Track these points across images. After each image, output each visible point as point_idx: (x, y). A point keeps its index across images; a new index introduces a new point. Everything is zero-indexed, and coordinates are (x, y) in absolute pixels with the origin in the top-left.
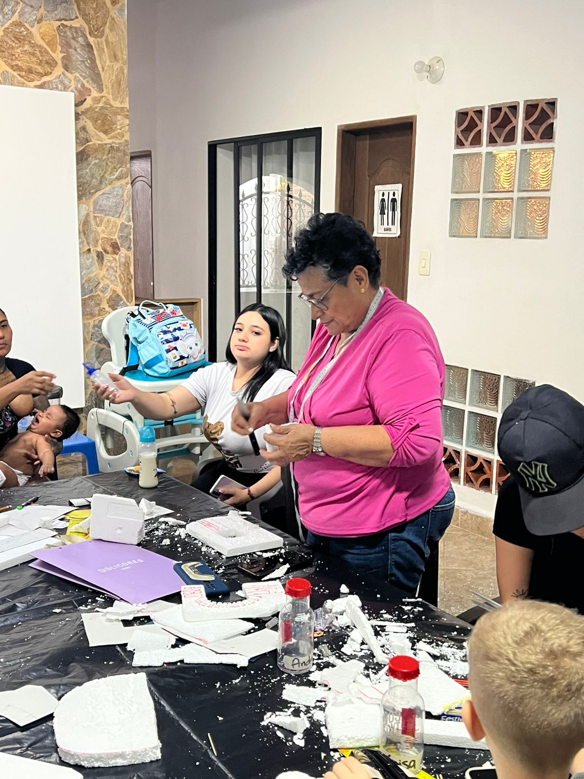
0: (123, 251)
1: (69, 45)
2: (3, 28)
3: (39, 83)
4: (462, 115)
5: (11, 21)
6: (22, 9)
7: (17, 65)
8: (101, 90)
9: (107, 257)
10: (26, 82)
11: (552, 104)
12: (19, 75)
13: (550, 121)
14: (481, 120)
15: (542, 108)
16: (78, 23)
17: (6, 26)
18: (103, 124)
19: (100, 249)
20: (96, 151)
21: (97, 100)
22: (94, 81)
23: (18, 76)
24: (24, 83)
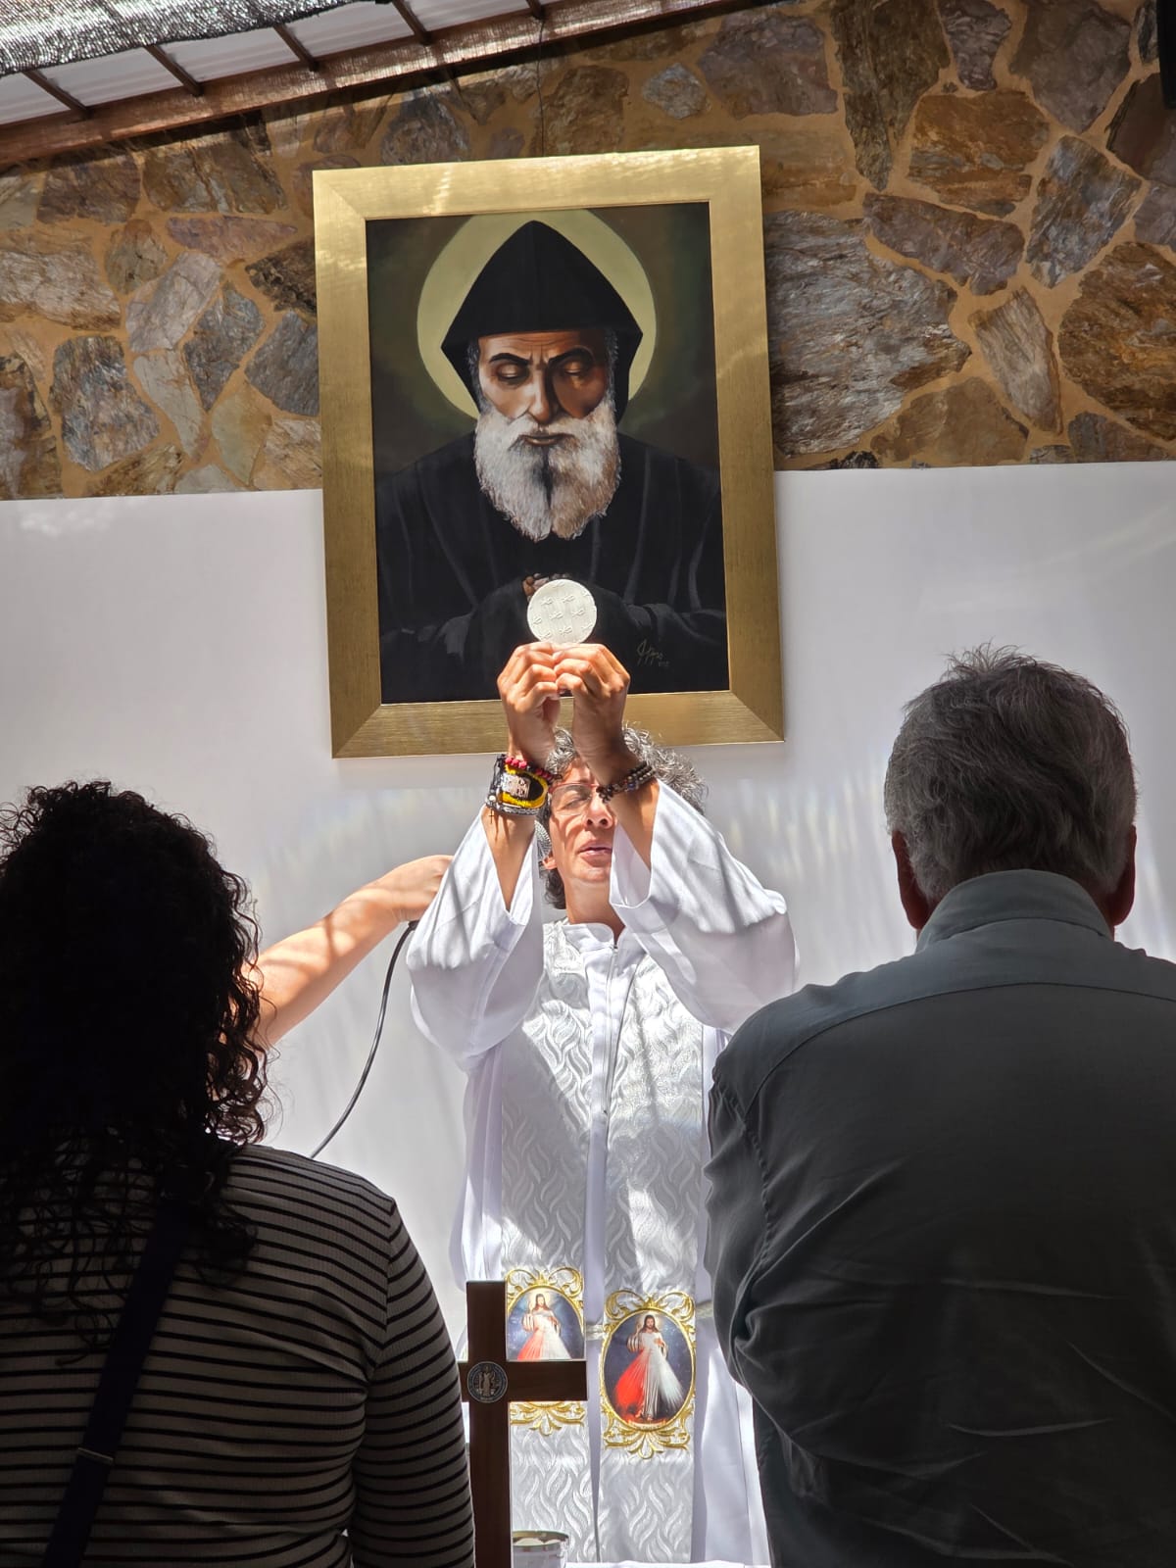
2: (1081, 275)
5: (1108, 250)
6: (1149, 203)
7: (1127, 390)
10: (1159, 442)
12: (1132, 420)
17: (1090, 266)
23: (1127, 425)
24: (1151, 447)
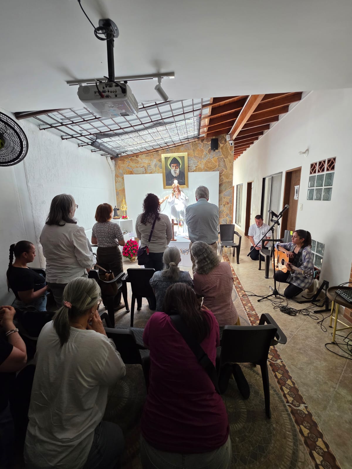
0: (230, 204)
1: (220, 161)
3: (213, 170)
4: (312, 165)
7: (208, 167)
8: (226, 170)
9: (226, 205)
10: (210, 171)
11: (335, 159)
13: (333, 164)
14: (316, 166)
15: (332, 161)
16: (222, 156)
17: (206, 160)
18: (227, 177)
19: (224, 204)
20: (225, 183)
21: (225, 172)
22: (225, 168)
23: (208, 169)
